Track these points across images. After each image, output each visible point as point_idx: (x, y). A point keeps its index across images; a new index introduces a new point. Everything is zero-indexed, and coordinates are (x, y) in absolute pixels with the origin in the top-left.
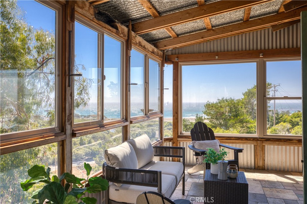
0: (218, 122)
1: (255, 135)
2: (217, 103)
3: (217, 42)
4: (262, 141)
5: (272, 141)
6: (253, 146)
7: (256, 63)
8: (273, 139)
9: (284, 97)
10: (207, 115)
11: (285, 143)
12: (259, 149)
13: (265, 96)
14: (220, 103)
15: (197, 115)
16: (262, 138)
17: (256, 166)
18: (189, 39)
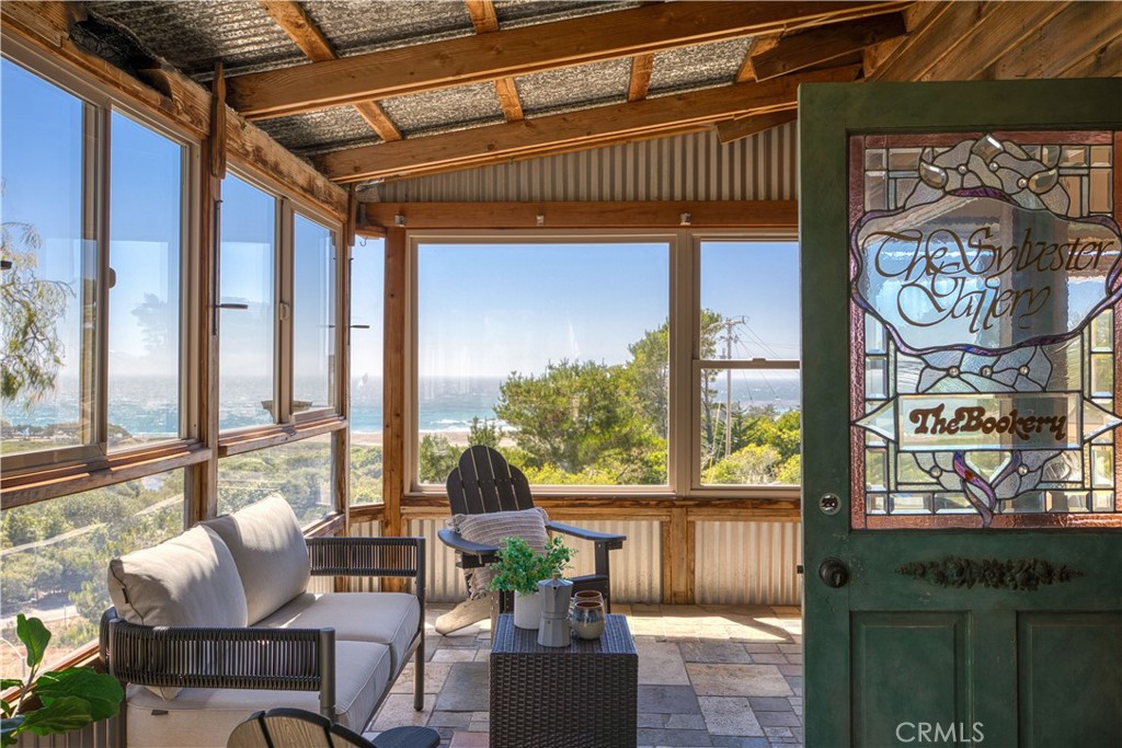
0: (549, 447)
1: (666, 489)
2: (545, 380)
3: (542, 165)
4: (687, 507)
5: (715, 506)
6: (656, 524)
7: (667, 245)
8: (720, 499)
9: (755, 360)
10: (510, 422)
11: (755, 510)
12: (676, 534)
13: (695, 356)
14: (554, 378)
15: (476, 420)
16: (685, 499)
17: (668, 593)
18: (444, 148)
